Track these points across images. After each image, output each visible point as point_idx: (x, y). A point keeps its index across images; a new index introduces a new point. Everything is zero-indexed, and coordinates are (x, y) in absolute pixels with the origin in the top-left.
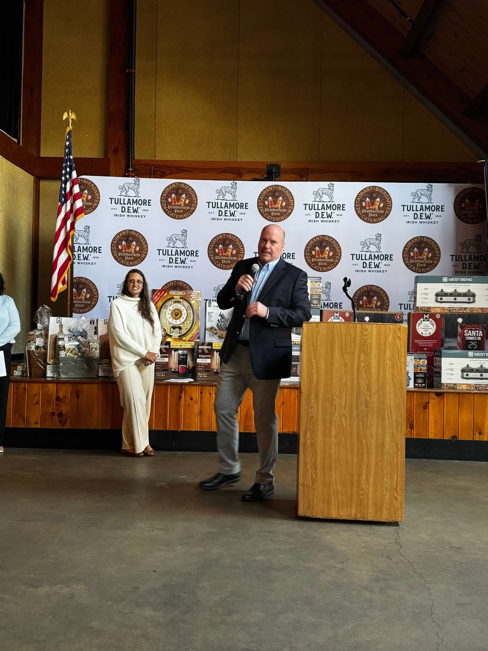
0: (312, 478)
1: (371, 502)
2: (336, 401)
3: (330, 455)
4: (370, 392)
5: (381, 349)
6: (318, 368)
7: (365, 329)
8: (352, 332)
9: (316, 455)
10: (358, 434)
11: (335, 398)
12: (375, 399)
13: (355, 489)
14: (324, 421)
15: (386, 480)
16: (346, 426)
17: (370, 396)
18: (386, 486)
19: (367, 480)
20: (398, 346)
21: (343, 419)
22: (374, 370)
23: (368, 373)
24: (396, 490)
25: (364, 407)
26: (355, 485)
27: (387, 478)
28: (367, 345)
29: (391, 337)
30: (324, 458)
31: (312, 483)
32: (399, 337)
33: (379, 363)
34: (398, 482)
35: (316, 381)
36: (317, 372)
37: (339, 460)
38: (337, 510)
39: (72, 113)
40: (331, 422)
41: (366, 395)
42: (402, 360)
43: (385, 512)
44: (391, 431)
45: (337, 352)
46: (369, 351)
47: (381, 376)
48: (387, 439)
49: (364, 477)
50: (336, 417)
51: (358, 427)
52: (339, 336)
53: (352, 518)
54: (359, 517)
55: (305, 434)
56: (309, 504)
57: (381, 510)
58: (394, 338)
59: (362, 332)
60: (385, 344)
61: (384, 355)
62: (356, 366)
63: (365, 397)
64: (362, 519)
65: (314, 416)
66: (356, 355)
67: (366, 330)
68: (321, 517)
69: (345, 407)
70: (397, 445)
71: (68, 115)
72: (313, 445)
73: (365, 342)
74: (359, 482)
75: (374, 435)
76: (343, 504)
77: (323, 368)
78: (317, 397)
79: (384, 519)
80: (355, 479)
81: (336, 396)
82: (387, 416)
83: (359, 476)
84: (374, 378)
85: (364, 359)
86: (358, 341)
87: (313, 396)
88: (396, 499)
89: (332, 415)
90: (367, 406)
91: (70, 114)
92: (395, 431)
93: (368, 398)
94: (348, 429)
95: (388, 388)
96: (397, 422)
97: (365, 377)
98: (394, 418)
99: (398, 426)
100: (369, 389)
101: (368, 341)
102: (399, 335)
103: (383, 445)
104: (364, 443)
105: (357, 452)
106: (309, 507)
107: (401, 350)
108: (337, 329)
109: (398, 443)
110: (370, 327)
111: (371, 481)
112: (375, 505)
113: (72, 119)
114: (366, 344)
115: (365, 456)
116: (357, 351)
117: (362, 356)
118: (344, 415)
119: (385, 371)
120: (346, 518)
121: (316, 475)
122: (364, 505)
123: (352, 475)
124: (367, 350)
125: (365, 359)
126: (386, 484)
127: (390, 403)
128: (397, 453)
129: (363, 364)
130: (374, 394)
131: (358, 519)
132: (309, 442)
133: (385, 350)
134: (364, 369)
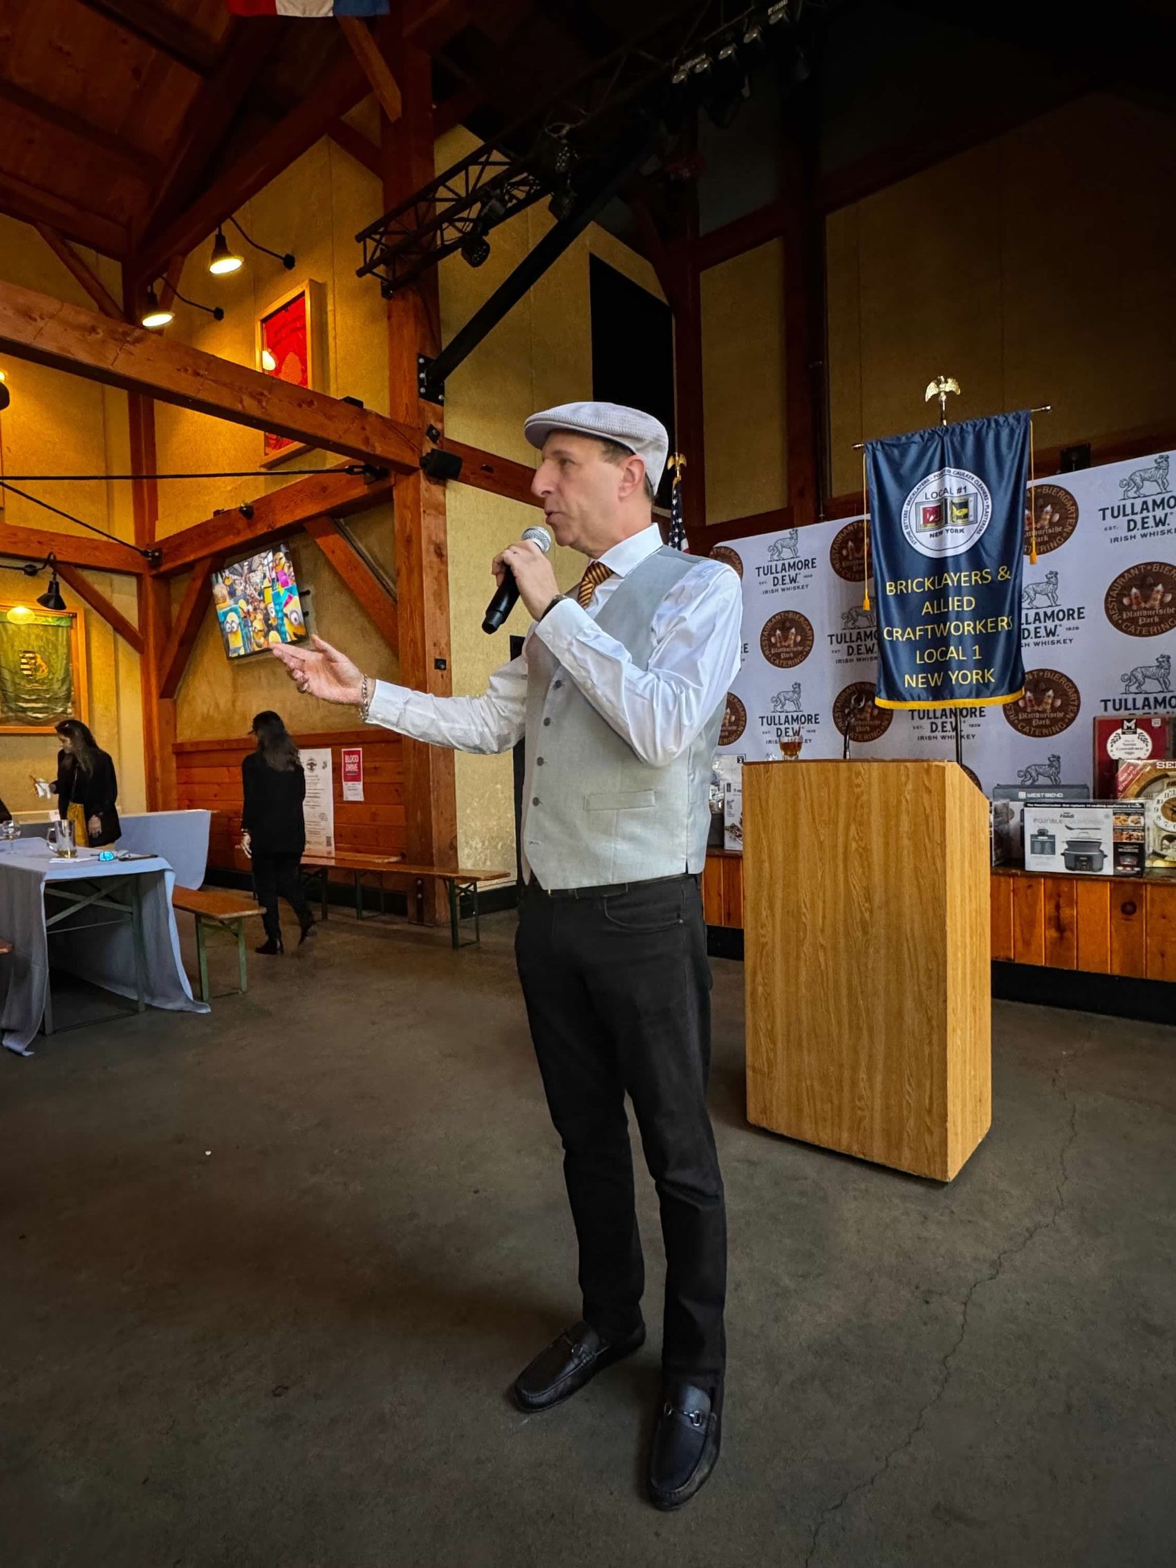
0: (768, 1059)
1: (877, 1126)
2: (806, 917)
3: (799, 1021)
4: (870, 904)
5: (890, 814)
6: (770, 851)
7: (856, 773)
8: (832, 779)
9: (774, 1017)
10: (850, 988)
11: (804, 910)
12: (880, 916)
13: (846, 1093)
14: (786, 955)
15: (907, 1087)
16: (826, 968)
17: (871, 912)
18: (907, 1101)
19: (870, 1079)
20: (925, 808)
21: (821, 954)
22: (877, 856)
23: (866, 864)
24: (930, 1112)
25: (859, 934)
26: (846, 1088)
27: (910, 1085)
28: (862, 807)
29: (910, 787)
30: (789, 1024)
31: (768, 1068)
32: (927, 788)
33: (887, 844)
34: (934, 1098)
35: (768, 876)
36: (770, 857)
37: (815, 1032)
38: (814, 1126)
39: (679, 456)
40: (798, 958)
41: (863, 909)
42: (936, 837)
43: (906, 1153)
44: (916, 988)
45: (804, 818)
46: (865, 817)
47: (892, 872)
48: (909, 1004)
49: (863, 1075)
50: (807, 948)
51: (850, 974)
52: (807, 787)
53: (843, 1150)
54: (855, 1151)
55: (755, 974)
56: (765, 1106)
57: (899, 1146)
58: (915, 790)
59: (849, 778)
60: (899, 802)
61: (897, 825)
62: (840, 850)
63: (862, 913)
64: (861, 1156)
65: (767, 943)
66: (841, 826)
67: (858, 774)
68: (785, 1133)
69: (823, 931)
70: (929, 1020)
71: (675, 460)
72: (768, 995)
73: (858, 798)
74: (854, 1084)
75: (882, 993)
76: (825, 1120)
77: (779, 850)
78: (771, 907)
79: (905, 1166)
80: (847, 1074)
81: (806, 907)
82: (906, 956)
83: (854, 1069)
84: (877, 877)
85: (856, 834)
86: (843, 800)
87: (764, 903)
88: (931, 1133)
89: (800, 943)
90: (865, 932)
91: (677, 458)
92: (923, 988)
93: (867, 915)
94: (831, 975)
95: (907, 898)
96: (929, 971)
97: (860, 871)
98: (922, 961)
99: (930, 978)
100: (869, 899)
101: (865, 797)
102: (926, 782)
103: (900, 1015)
104: (862, 1007)
105: (850, 1024)
106: (764, 1111)
107: (933, 815)
108: (802, 774)
109: (931, 1017)
110: (866, 768)
111: (878, 1086)
112: (887, 1133)
113: (682, 465)
114: (860, 803)
115: (865, 1032)
116: (842, 817)
117: (853, 828)
118: (822, 945)
119: (899, 860)
120: (831, 1147)
121: (775, 1054)
122: (865, 1130)
123: (841, 1066)
124: (862, 815)
125: (858, 833)
126: (907, 1097)
127: (912, 929)
128: (930, 1035)
129: (854, 845)
130: (880, 908)
131: (853, 1154)
132: (760, 989)
133: (898, 816)
134: (858, 856)
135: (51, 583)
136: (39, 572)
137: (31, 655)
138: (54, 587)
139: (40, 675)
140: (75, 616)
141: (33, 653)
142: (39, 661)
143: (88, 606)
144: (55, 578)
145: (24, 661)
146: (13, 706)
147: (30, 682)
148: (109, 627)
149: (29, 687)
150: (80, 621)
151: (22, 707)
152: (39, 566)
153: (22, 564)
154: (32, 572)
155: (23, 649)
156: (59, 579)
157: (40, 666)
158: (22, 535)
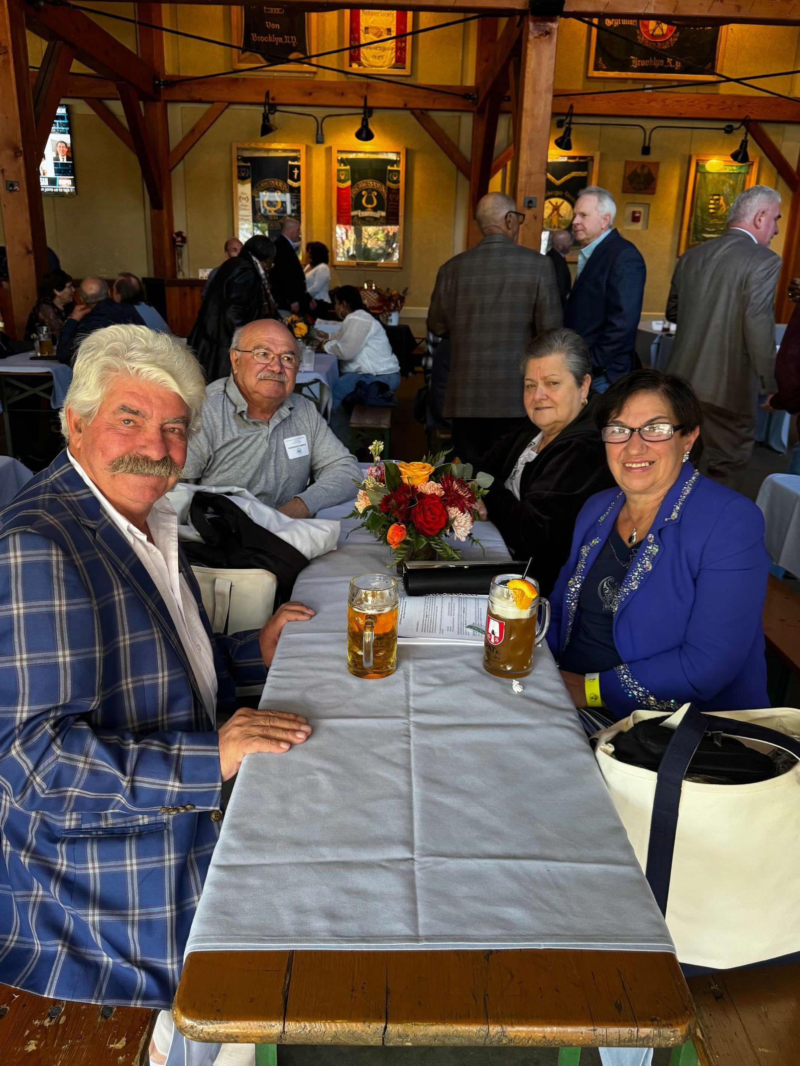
135: (743, 141)
136: (734, 131)
137: (716, 197)
138: (744, 144)
139: (720, 213)
140: (752, 164)
141: (718, 195)
142: (722, 201)
143: (763, 154)
144: (746, 137)
145: (712, 202)
146: (699, 236)
147: (713, 218)
148: (775, 171)
149: (711, 222)
150: (755, 168)
151: (704, 237)
152: (736, 125)
153: (723, 125)
154: (729, 130)
155: (713, 193)
156: (749, 137)
157: (722, 205)
158: (729, 103)
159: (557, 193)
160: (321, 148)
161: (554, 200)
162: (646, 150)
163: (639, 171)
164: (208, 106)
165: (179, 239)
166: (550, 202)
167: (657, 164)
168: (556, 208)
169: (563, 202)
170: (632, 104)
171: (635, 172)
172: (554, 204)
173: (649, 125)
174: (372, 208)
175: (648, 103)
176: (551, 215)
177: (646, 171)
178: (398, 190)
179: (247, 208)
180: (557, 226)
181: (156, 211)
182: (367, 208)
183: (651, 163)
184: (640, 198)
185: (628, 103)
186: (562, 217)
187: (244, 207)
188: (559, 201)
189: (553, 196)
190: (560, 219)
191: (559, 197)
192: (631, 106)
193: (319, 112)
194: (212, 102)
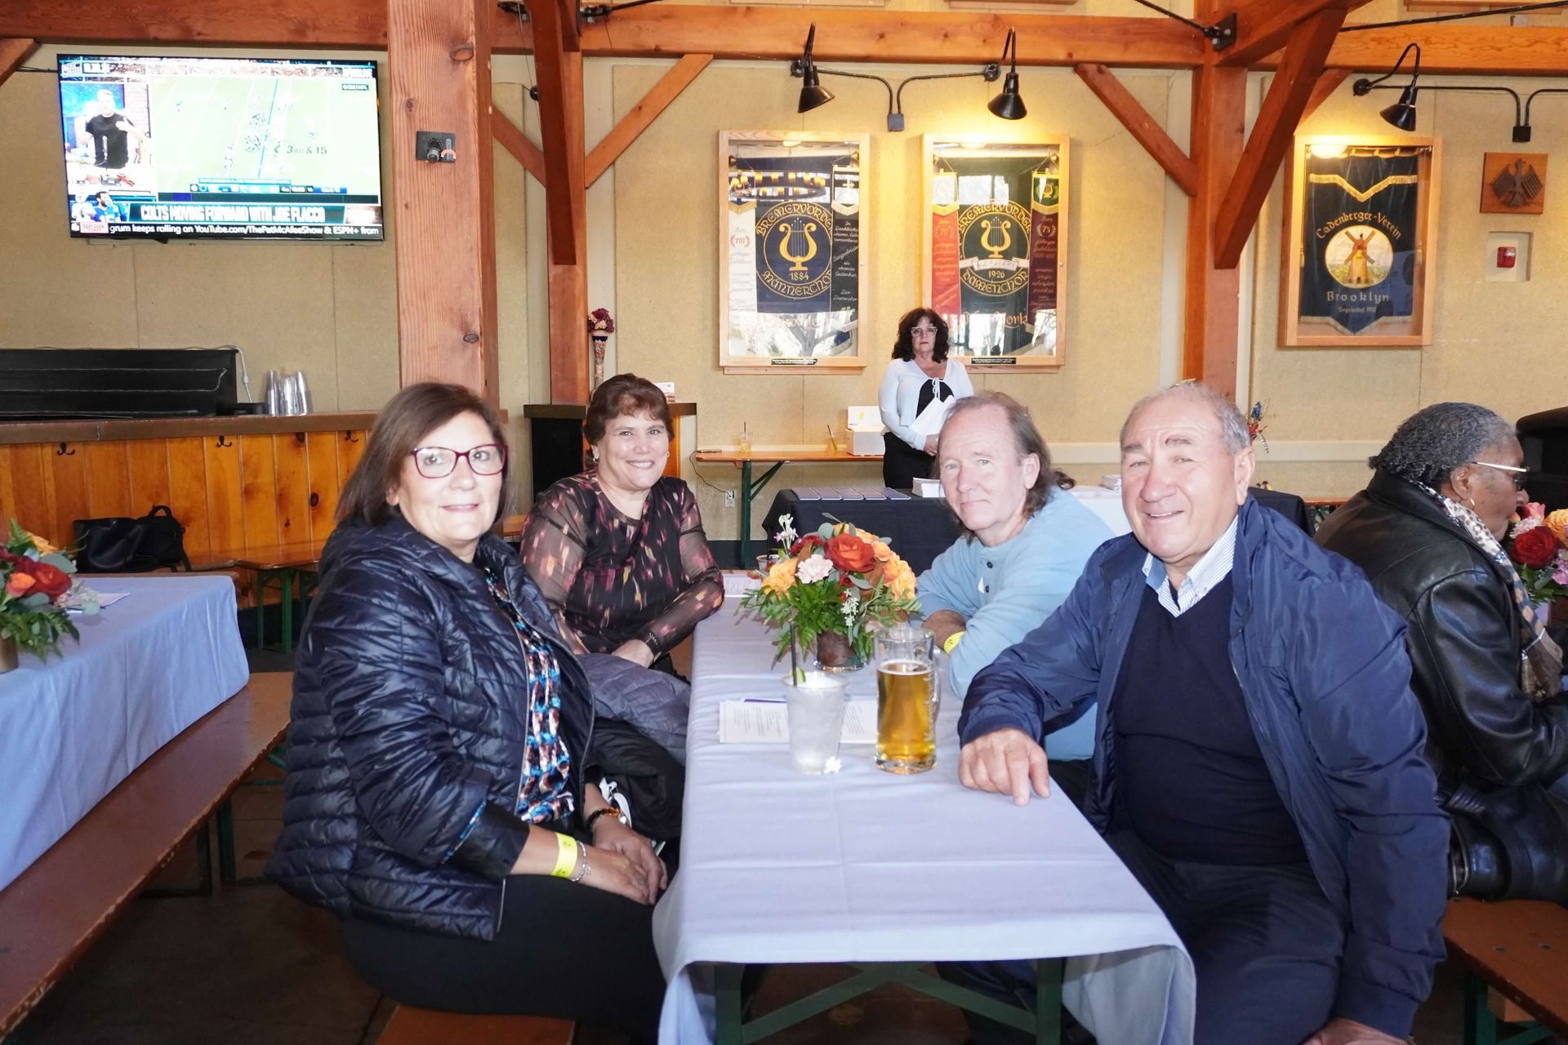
159: (1363, 216)
160: (898, 138)
161: (1355, 231)
162: (1522, 133)
163: (1512, 171)
164: (668, 64)
165: (603, 324)
166: (1347, 233)
167: (1544, 158)
168: (1360, 246)
169: (1373, 234)
170: (1499, 49)
171: (1505, 173)
172: (1357, 237)
173: (1524, 87)
174: (1000, 253)
175: (1528, 46)
176: (1350, 258)
177: (1524, 171)
178: (1055, 216)
179: (747, 258)
180: (1363, 279)
181: (560, 269)
182: (992, 253)
183: (1534, 156)
184: (1511, 221)
185: (1492, 48)
186: (1372, 262)
187: (739, 258)
188: (1366, 230)
189: (1354, 223)
190: (1369, 264)
191: (1364, 223)
192: (1499, 53)
193: (895, 73)
194: (679, 55)
